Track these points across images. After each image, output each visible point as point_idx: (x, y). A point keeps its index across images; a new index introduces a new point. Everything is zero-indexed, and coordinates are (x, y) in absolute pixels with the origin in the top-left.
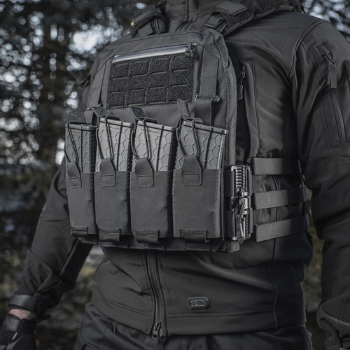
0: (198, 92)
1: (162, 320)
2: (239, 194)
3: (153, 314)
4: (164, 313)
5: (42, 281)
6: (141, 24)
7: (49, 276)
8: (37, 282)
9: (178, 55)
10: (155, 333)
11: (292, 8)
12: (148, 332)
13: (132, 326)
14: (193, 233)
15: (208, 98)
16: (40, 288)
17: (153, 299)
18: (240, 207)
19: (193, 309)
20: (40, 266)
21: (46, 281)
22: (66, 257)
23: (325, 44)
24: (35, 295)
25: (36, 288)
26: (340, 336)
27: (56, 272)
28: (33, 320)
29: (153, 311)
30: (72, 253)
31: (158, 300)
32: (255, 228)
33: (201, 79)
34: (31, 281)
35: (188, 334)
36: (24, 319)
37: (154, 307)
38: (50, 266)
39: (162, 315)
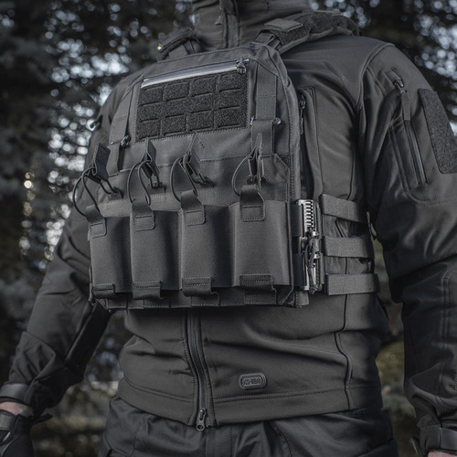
0: (253, 114)
1: (208, 406)
2: (309, 234)
3: (195, 400)
4: (209, 397)
5: (42, 367)
6: (171, 47)
7: (52, 360)
8: (35, 368)
9: (226, 73)
10: (200, 423)
11: (350, 32)
12: (191, 423)
13: (170, 417)
14: (257, 278)
15: (268, 119)
16: (39, 376)
17: (196, 380)
18: (311, 250)
19: (247, 389)
20: (40, 348)
21: (47, 367)
22: (73, 337)
23: (394, 69)
24: (32, 384)
25: (33, 376)
26: (439, 414)
27: (60, 356)
28: (30, 417)
29: (196, 395)
30: (81, 333)
31: (202, 381)
32: (326, 277)
33: (257, 99)
34: (28, 367)
35: (241, 421)
36: (19, 415)
37: (196, 391)
38: (53, 349)
39: (208, 401)
